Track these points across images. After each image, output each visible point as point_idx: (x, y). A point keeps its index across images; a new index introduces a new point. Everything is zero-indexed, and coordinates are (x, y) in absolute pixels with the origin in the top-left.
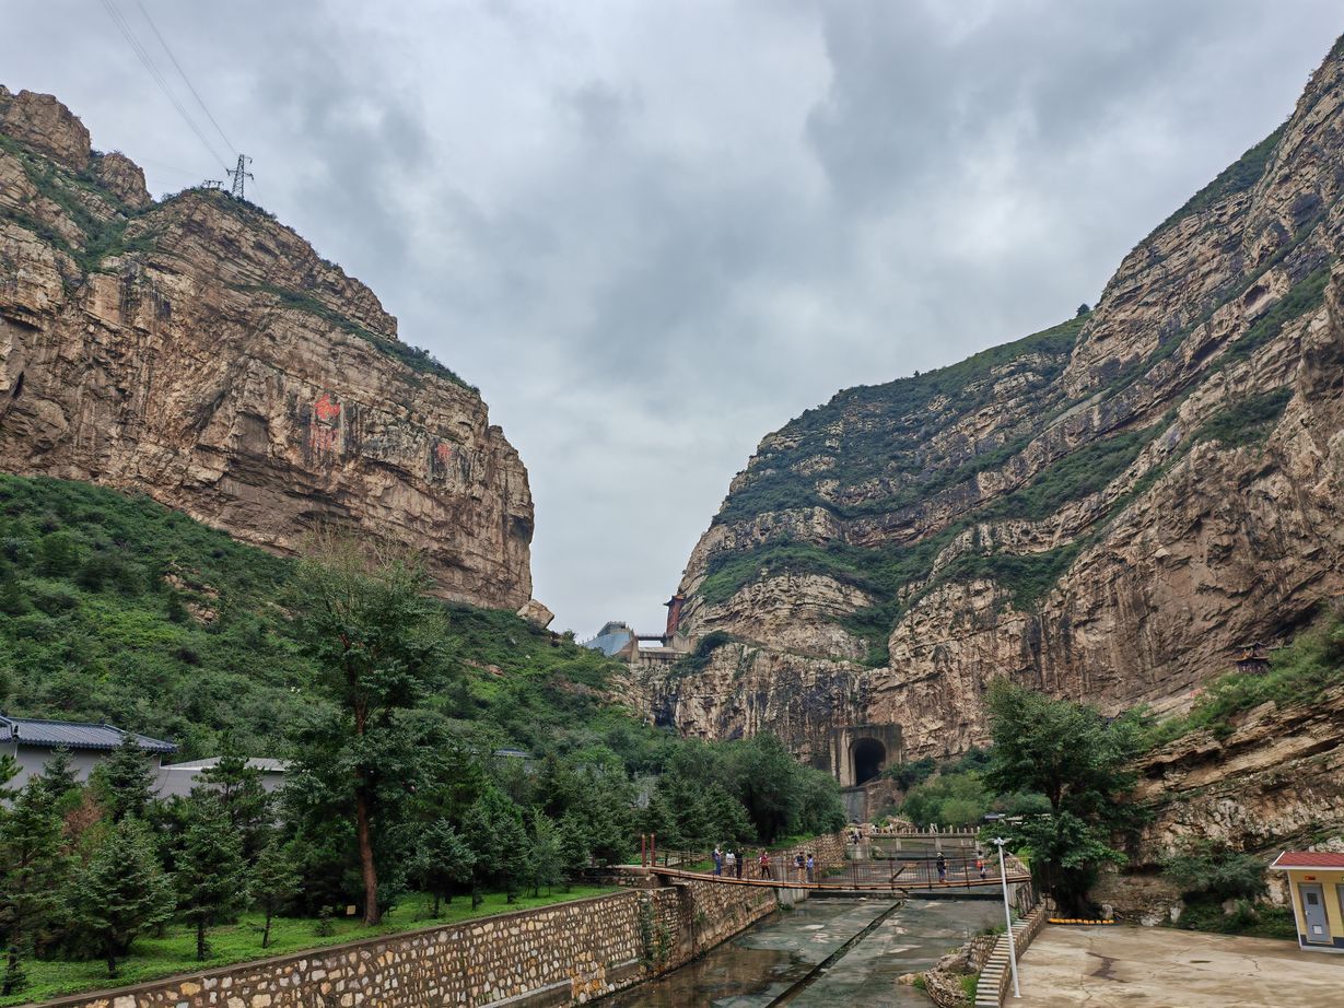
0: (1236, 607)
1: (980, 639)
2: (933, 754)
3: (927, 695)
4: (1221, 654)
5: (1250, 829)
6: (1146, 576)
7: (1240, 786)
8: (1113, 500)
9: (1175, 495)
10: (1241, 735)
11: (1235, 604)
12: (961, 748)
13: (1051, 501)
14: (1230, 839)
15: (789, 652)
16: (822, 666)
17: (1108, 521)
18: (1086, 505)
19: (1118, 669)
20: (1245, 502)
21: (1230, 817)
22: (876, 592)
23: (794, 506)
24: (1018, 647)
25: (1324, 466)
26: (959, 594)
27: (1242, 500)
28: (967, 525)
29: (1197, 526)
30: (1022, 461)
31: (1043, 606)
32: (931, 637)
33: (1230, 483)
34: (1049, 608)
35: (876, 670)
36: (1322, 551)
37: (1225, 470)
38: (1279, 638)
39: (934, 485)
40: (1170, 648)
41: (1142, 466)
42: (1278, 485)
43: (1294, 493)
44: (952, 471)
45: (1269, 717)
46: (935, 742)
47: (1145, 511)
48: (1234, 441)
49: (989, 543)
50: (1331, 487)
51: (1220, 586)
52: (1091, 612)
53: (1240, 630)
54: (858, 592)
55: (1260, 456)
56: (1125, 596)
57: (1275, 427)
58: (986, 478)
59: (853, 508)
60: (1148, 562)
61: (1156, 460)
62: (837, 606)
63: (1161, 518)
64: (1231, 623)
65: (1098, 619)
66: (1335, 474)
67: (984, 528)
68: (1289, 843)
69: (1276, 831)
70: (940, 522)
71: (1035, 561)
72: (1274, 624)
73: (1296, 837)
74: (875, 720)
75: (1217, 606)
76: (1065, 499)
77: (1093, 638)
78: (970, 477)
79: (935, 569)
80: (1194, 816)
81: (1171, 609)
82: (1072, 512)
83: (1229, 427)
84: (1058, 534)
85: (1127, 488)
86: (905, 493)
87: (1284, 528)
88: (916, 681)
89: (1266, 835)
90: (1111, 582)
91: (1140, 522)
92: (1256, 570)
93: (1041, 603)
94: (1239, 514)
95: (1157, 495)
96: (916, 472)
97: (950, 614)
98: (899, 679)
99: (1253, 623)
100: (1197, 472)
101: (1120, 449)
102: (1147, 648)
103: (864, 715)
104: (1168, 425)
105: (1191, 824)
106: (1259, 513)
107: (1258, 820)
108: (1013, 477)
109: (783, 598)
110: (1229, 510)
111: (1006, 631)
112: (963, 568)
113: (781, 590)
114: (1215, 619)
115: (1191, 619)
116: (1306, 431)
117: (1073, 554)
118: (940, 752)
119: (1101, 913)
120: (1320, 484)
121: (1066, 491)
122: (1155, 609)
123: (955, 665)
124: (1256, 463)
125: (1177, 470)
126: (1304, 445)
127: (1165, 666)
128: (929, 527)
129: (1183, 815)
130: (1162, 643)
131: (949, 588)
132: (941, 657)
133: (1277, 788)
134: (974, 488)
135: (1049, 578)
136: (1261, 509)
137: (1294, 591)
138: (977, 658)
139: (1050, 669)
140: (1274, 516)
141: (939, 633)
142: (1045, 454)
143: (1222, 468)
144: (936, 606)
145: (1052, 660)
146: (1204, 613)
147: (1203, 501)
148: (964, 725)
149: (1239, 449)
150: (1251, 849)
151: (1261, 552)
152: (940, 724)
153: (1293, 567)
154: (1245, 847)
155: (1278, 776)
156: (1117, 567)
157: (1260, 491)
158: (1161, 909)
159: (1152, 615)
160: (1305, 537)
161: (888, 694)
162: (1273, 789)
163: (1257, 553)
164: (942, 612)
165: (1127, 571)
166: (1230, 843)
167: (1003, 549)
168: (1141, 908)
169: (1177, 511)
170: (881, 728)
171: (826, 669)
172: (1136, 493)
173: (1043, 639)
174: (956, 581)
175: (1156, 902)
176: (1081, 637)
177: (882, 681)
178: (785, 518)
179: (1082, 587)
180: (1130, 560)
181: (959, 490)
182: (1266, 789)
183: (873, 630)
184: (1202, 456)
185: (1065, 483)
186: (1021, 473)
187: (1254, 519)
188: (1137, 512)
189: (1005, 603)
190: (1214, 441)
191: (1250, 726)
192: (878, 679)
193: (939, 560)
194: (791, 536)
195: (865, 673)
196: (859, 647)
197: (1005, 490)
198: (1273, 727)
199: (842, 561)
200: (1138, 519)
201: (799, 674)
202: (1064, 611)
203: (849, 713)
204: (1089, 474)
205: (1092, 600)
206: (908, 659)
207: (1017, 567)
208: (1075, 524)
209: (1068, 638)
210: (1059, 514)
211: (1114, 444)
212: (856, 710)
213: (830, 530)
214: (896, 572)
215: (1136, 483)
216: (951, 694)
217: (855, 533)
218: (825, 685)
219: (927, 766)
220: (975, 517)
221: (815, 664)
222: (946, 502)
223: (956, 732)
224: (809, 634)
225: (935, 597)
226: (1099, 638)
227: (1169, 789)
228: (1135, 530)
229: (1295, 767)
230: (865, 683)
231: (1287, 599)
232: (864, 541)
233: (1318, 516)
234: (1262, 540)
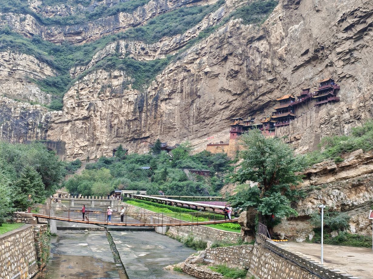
0: (234, 100)
1: (113, 101)
2: (81, 158)
3: (82, 127)
4: (224, 122)
5: (344, 202)
6: (198, 80)
7: (343, 184)
8: (187, 39)
9: (218, 42)
10: (346, 162)
11: (234, 98)
12: (96, 156)
13: (158, 35)
14: (336, 206)
15: (5, 96)
16: (25, 106)
17: (185, 50)
18: (174, 39)
19: (177, 124)
20: (248, 51)
21: (337, 197)
22: (58, 69)
23: (15, 12)
24: (132, 108)
25: (284, 40)
26: (106, 77)
27: (247, 50)
28: (114, 40)
29: (226, 59)
30: (144, 11)
31: (147, 88)
32: (88, 97)
33: (244, 41)
34: (150, 90)
35: (55, 112)
36: (276, 79)
37: (243, 34)
38: (249, 116)
39: (96, 15)
40: (202, 116)
41: (204, 25)
42: (264, 46)
43: (270, 51)
44: (106, 9)
45: (360, 156)
46: (83, 152)
47: (203, 48)
48: (249, 21)
49: (124, 51)
50: (286, 50)
51: (230, 89)
52: (170, 94)
53: (234, 111)
54: (48, 67)
55: (258, 30)
56: (187, 89)
57: (267, 17)
58: (124, 16)
59: (48, 19)
60: (201, 73)
61: (211, 23)
62: (36, 73)
63: (210, 52)
64: (231, 107)
65: (172, 98)
66: (288, 45)
67: (123, 43)
68: (360, 208)
69: (355, 203)
70: (96, 36)
71: (145, 65)
72: (249, 110)
73: (363, 206)
74: (51, 138)
75: (226, 99)
76: (164, 35)
77: (169, 108)
78: (116, 14)
79: (93, 61)
80: (322, 196)
81: (206, 98)
82: (167, 42)
83: (248, 13)
84: (158, 52)
85: (195, 35)
86: (79, 16)
87: (262, 66)
88: (77, 120)
89: (351, 205)
90: (181, 81)
91: (200, 53)
92: (246, 84)
93: (146, 87)
94: (244, 57)
95: (211, 41)
96: (86, 5)
97: (99, 86)
98: (68, 118)
99: (240, 108)
100: (231, 33)
101: (193, 14)
102: (192, 115)
103: (45, 135)
104: (219, 6)
105: (321, 200)
106: (253, 57)
107: (348, 199)
108: (138, 18)
109: (5, 64)
110: (241, 54)
111: (127, 99)
112: (110, 63)
113: (5, 60)
114: (225, 105)
115: (214, 103)
116: (280, 23)
117: (165, 64)
118: (85, 158)
119: (280, 237)
120: (281, 48)
121: (166, 31)
122: (199, 97)
123: (99, 114)
124: (256, 33)
125: (222, 30)
126: (278, 29)
127: (199, 125)
128: (90, 37)
129: (318, 195)
130: (199, 113)
131: (101, 72)
132: (92, 108)
133: (358, 186)
134: (117, 20)
135: (152, 74)
136: (254, 56)
137: (260, 96)
138: (110, 111)
139: (146, 121)
140: (259, 60)
141: (93, 96)
142: (156, 9)
143: (241, 33)
144: (93, 81)
145: (147, 116)
146: (220, 102)
147: (231, 47)
148: (99, 145)
149: (251, 25)
150: (343, 210)
151: (250, 76)
152: (87, 143)
153: (262, 85)
154: (341, 210)
155: (359, 181)
156: (185, 74)
157: (256, 47)
158: (304, 235)
159: (198, 99)
160: (270, 72)
161: (60, 125)
162: (356, 186)
163: (248, 76)
164: (96, 84)
165: (190, 76)
166: (335, 208)
167: (131, 56)
168: (295, 235)
169: (218, 50)
170: (54, 143)
171: (27, 108)
172: (200, 38)
173: (145, 105)
174: (105, 69)
175: (302, 232)
176: (163, 107)
177: (58, 118)
178: (8, 18)
179: (168, 81)
180: (193, 71)
181: (109, 20)
182: (353, 186)
183: (55, 89)
184: (234, 25)
185: (165, 26)
186: (142, 16)
187: (251, 60)
188: (200, 48)
189: (129, 84)
190: (240, 19)
191: (351, 159)
192: (56, 116)
193: (96, 56)
194: (12, 29)
195: (49, 113)
196: (46, 98)
197: (133, 24)
198: (360, 160)
199: (40, 48)
200: (200, 51)
201: (11, 109)
202: (157, 92)
203: (38, 133)
204: (177, 24)
205: (171, 89)
206: (74, 108)
207: (137, 66)
208: (167, 49)
209: (157, 106)
210: (161, 42)
211: (190, 11)
212: (42, 132)
213: (34, 29)
214: (69, 59)
215: (200, 33)
216: (95, 128)
217: (48, 34)
218: (25, 116)
219: (77, 164)
220: (119, 36)
221: (21, 104)
222: (101, 25)
223: (94, 148)
224: (18, 87)
225: (93, 76)
226: (171, 108)
227: (312, 184)
228: (197, 57)
229: (366, 177)
230: (48, 118)
231: (256, 99)
232: (53, 39)
233: (277, 63)
234: (252, 70)
